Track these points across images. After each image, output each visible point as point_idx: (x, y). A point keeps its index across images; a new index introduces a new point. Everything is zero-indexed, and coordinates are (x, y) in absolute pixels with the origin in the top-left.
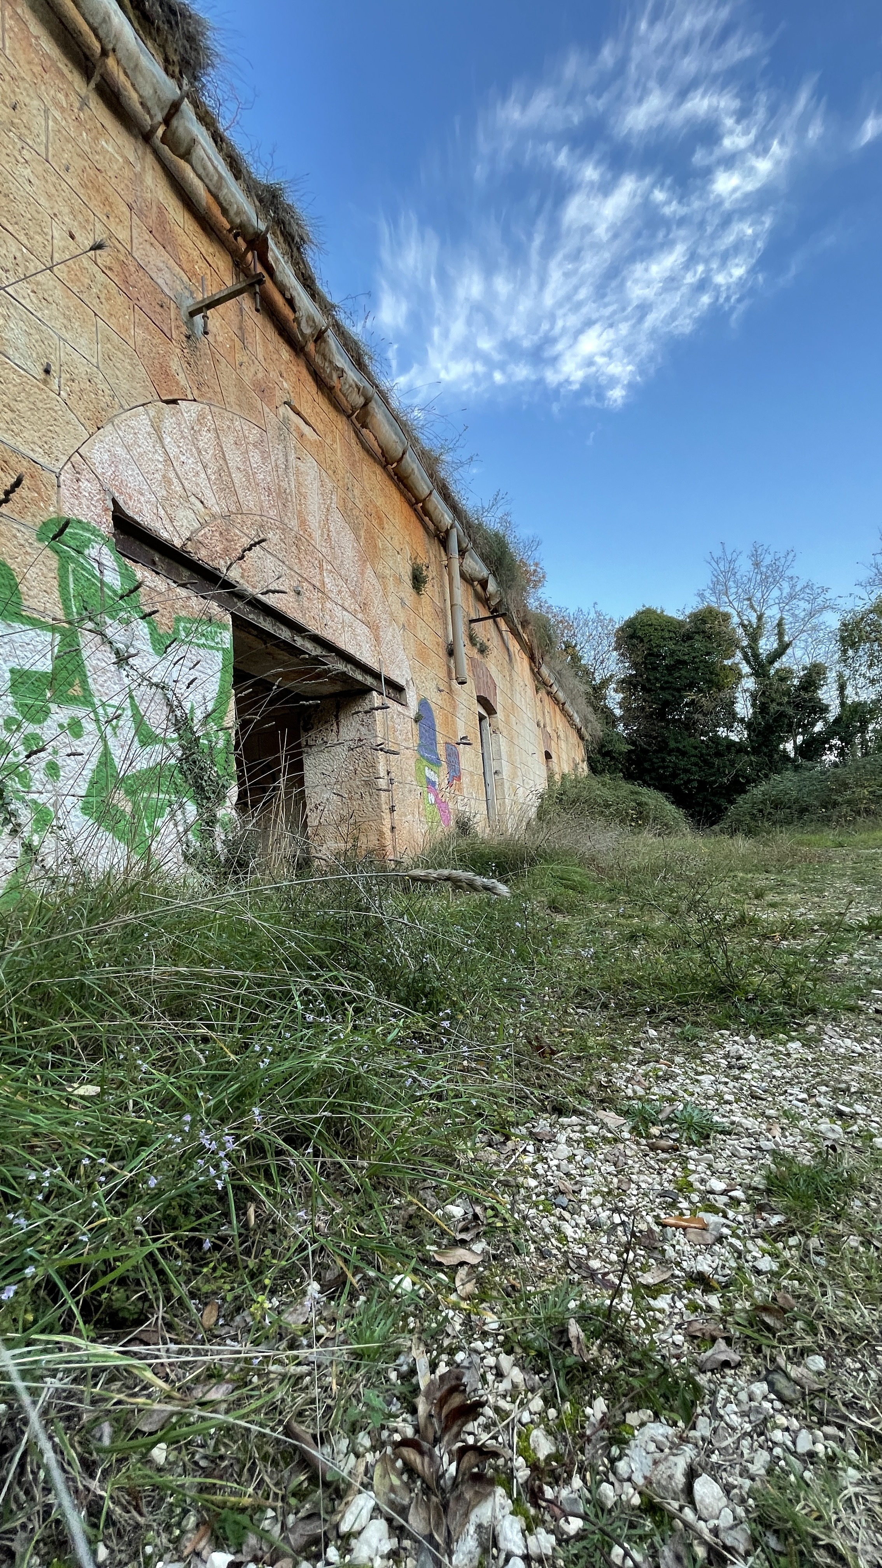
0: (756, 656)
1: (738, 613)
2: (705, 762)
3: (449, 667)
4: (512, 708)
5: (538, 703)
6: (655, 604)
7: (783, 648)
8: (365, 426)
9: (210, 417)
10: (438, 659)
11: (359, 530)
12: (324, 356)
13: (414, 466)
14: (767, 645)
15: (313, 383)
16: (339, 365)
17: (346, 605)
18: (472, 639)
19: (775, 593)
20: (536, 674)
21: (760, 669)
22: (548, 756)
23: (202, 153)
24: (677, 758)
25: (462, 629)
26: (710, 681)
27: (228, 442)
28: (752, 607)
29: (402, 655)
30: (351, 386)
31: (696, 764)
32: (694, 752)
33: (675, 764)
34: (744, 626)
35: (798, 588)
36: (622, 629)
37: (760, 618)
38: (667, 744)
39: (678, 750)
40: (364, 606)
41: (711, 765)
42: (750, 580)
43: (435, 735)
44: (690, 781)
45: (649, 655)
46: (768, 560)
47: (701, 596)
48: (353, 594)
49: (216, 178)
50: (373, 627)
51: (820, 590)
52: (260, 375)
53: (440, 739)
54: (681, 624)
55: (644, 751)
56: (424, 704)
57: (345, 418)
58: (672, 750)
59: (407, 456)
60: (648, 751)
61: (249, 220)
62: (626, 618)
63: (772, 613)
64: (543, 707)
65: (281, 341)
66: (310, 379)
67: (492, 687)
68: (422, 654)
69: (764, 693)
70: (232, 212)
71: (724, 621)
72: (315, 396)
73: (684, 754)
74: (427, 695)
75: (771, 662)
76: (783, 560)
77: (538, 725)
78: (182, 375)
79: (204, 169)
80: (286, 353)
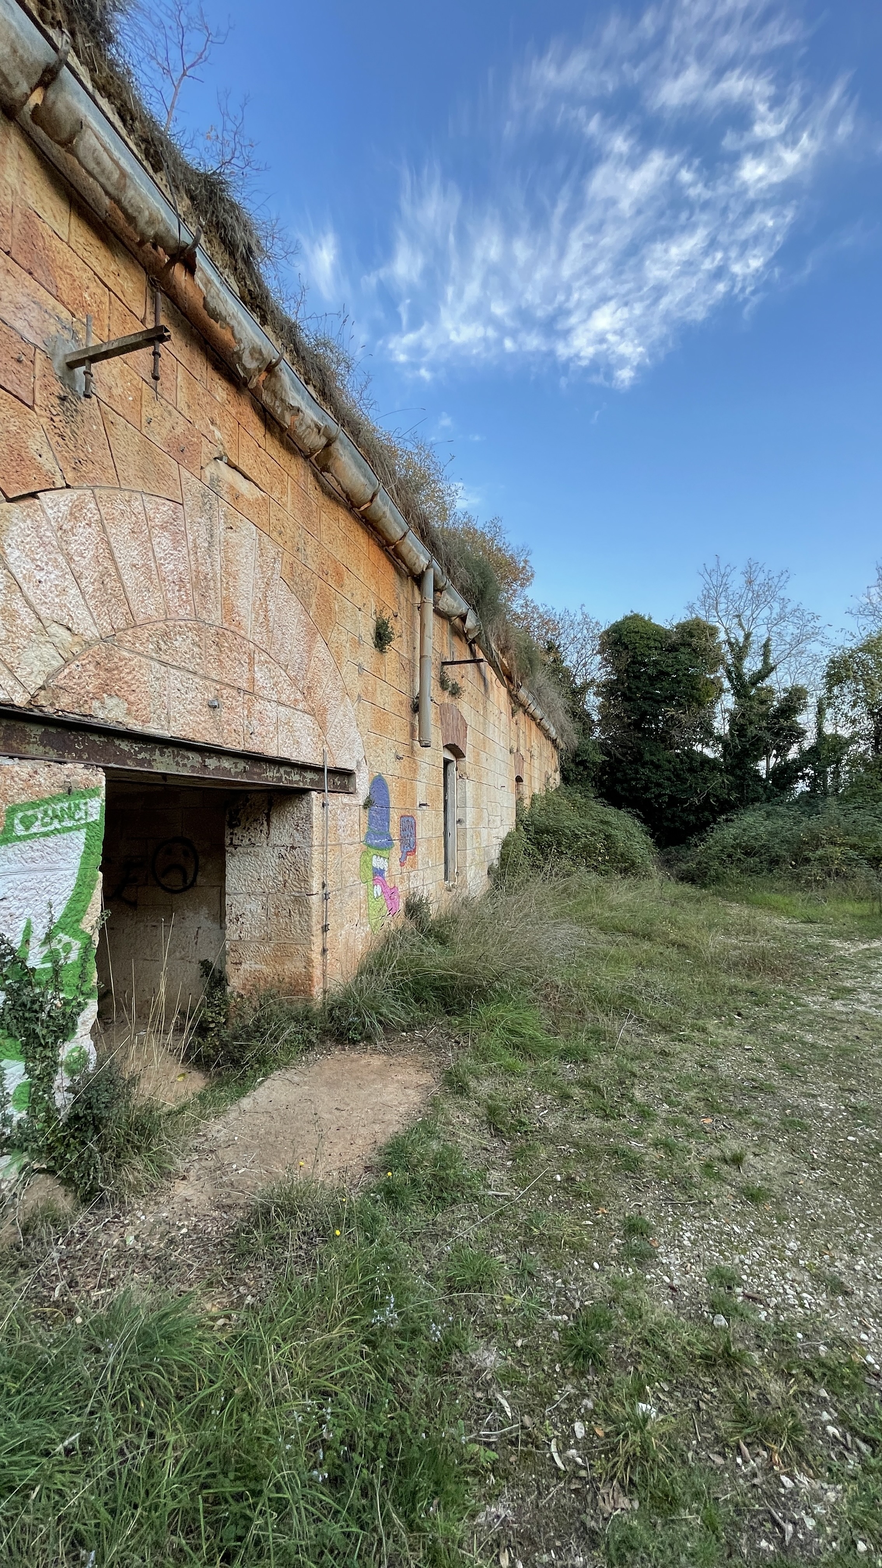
0: (740, 676)
1: (726, 630)
2: (678, 776)
3: (412, 726)
4: (484, 742)
5: (513, 726)
6: (643, 611)
7: (767, 670)
8: (325, 469)
9: (92, 505)
10: (399, 724)
11: (309, 597)
12: (274, 393)
13: (386, 509)
14: (752, 665)
15: (259, 424)
16: (294, 403)
17: (284, 697)
18: (443, 683)
19: (766, 612)
20: (513, 697)
21: (741, 690)
22: (519, 780)
23: (93, 141)
24: (650, 771)
25: (432, 674)
26: (692, 696)
27: (119, 534)
28: (741, 625)
29: (354, 733)
30: (309, 427)
31: (669, 779)
32: (667, 766)
33: (649, 777)
34: (730, 644)
35: (788, 610)
36: (606, 633)
37: (747, 636)
38: (642, 755)
39: (652, 762)
40: (308, 692)
41: (684, 781)
42: (741, 597)
43: (388, 813)
44: (660, 795)
45: (633, 662)
46: (761, 578)
47: (691, 608)
48: (294, 681)
49: (116, 175)
50: (319, 714)
51: (810, 617)
52: (179, 430)
53: (395, 816)
54: (667, 634)
55: (619, 761)
56: (378, 783)
57: (301, 460)
58: (646, 763)
59: (378, 499)
60: (623, 761)
61: (168, 230)
62: (613, 622)
63: (760, 634)
64: (519, 729)
65: (216, 376)
66: (256, 419)
67: (462, 729)
68: (380, 725)
69: (743, 715)
70: (142, 222)
71: (711, 635)
72: (262, 442)
73: (657, 767)
74: (382, 770)
75: (754, 684)
76: (776, 580)
77: (511, 752)
78: (47, 455)
79: (98, 164)
80: (221, 391)
